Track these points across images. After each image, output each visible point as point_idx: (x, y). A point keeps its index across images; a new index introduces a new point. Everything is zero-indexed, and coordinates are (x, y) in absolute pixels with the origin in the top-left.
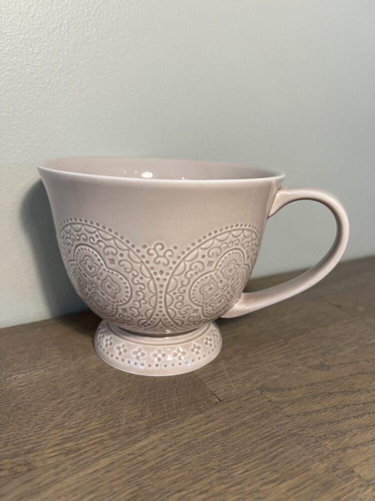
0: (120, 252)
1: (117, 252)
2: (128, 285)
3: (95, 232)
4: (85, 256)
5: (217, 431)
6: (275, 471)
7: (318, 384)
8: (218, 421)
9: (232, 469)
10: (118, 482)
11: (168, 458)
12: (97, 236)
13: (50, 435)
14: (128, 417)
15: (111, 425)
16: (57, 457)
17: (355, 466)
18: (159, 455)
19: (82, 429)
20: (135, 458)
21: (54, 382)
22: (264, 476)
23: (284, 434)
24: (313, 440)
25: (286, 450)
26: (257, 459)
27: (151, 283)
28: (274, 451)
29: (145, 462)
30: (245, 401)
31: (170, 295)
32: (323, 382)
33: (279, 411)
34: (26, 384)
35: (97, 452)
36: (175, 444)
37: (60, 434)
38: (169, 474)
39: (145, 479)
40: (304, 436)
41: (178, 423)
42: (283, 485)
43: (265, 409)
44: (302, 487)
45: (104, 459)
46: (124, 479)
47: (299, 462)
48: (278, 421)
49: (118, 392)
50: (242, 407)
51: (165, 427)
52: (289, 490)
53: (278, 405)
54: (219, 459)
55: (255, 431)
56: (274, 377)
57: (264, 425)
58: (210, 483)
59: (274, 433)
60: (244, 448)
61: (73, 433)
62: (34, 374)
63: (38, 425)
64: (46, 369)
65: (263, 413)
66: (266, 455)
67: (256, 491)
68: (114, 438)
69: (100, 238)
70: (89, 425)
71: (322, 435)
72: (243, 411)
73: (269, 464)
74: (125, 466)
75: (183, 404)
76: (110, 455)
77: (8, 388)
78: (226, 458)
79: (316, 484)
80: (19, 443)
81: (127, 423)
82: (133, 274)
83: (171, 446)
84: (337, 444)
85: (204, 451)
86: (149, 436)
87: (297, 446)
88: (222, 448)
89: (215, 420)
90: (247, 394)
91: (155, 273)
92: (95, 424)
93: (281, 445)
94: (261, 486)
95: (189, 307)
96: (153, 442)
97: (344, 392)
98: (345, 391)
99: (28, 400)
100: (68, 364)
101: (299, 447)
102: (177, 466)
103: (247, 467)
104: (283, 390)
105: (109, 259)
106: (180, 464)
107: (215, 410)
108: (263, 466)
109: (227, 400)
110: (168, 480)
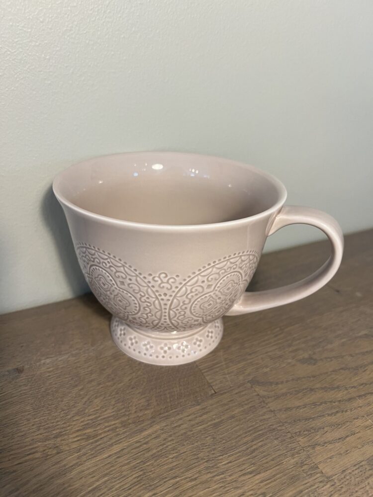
0: (129, 277)
1: (126, 277)
2: (136, 302)
3: (106, 259)
4: (99, 275)
5: (209, 424)
6: (254, 464)
7: (303, 379)
8: (211, 414)
9: (218, 460)
10: (126, 467)
11: (167, 447)
12: (108, 262)
13: (74, 421)
14: (137, 407)
15: (124, 414)
16: (78, 442)
17: (320, 462)
18: (159, 445)
19: (99, 417)
20: (141, 446)
21: (76, 368)
22: (244, 467)
23: (265, 428)
24: (289, 435)
25: (265, 444)
26: (239, 452)
27: (157, 302)
28: (255, 444)
29: (148, 450)
30: (236, 394)
31: (173, 311)
32: (308, 377)
33: (265, 405)
34: (53, 370)
35: (111, 439)
36: (174, 434)
37: (81, 420)
38: (167, 461)
39: (148, 466)
40: (282, 431)
41: (178, 414)
42: (258, 477)
43: (252, 403)
44: (273, 479)
45: (117, 446)
46: (132, 465)
47: (273, 456)
48: (262, 416)
49: (130, 380)
50: (233, 400)
51: (167, 418)
52: (261, 482)
53: (264, 399)
54: (209, 449)
55: (241, 424)
56: (265, 370)
57: (250, 419)
58: (199, 472)
59: (256, 428)
60: (230, 441)
61: (92, 419)
62: (60, 359)
63: (63, 410)
64: (69, 354)
65: (250, 407)
66: (248, 449)
67: (235, 481)
68: (124, 426)
69: (111, 264)
70: (105, 413)
71: (297, 431)
72: (234, 404)
73: (249, 457)
74: (132, 453)
75: (183, 395)
76: (121, 442)
77: (38, 373)
78: (214, 449)
79: (285, 477)
80: (49, 427)
81: (135, 412)
82: (141, 295)
83: (170, 436)
84: (309, 441)
85: (197, 442)
86: (153, 425)
87: (275, 441)
88: (212, 440)
89: (209, 412)
90: (239, 387)
91: (160, 295)
92: (109, 412)
93: (261, 439)
94: (240, 476)
95: (190, 319)
96: (156, 432)
97: (325, 389)
98: (325, 387)
99: (55, 386)
100: (88, 350)
101: (276, 442)
102: (174, 455)
103: (231, 459)
104: (271, 384)
105: (120, 281)
106: (177, 453)
107: (210, 402)
108: (244, 459)
109: (222, 392)
110: (166, 467)
